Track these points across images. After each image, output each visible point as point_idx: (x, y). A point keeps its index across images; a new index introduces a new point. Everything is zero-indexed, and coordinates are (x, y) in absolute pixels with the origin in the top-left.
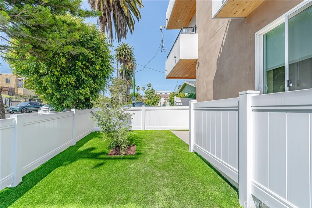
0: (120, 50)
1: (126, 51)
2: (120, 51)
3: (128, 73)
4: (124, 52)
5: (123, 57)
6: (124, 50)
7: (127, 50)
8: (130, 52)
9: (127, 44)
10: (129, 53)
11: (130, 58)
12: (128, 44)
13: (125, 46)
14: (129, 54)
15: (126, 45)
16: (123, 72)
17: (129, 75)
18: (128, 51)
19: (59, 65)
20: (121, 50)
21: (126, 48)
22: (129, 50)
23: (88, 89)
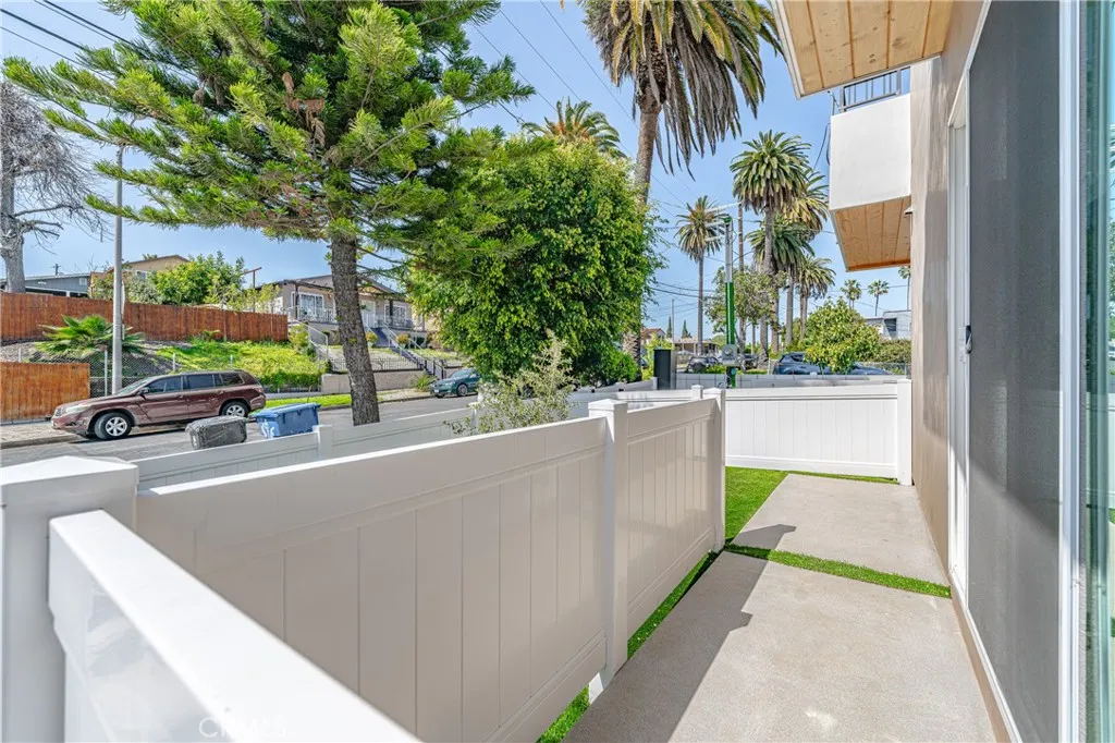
0: (751, 165)
1: (775, 162)
2: (751, 169)
3: (787, 241)
4: (764, 167)
5: (760, 186)
6: (766, 161)
7: (778, 158)
8: (791, 163)
9: (779, 136)
10: (787, 168)
11: (794, 184)
12: (782, 134)
13: (769, 145)
14: (788, 171)
15: (776, 140)
16: (763, 241)
17: (791, 247)
18: (781, 161)
19: (491, 283)
20: (755, 165)
21: (773, 153)
22: (786, 157)
23: (574, 334)
